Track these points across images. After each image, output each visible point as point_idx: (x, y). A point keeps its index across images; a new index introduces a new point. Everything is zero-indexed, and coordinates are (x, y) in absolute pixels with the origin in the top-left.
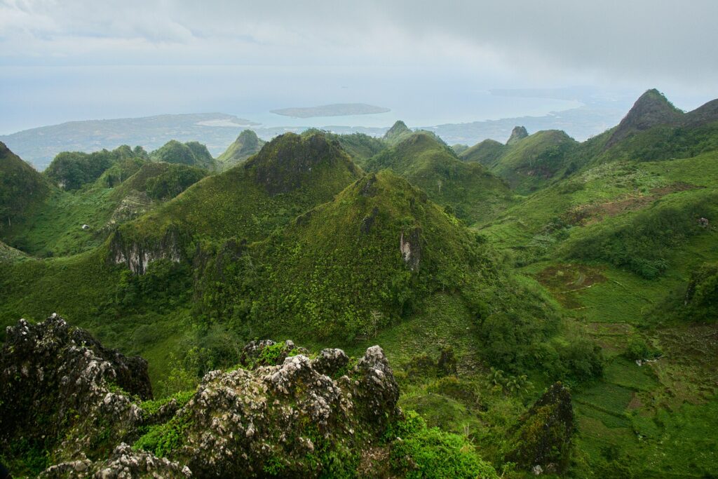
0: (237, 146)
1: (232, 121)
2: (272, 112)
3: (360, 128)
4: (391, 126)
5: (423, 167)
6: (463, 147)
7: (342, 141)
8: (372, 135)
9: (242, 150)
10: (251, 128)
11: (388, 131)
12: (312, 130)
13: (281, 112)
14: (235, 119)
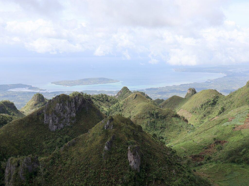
0: (32, 103)
1: (29, 89)
2: (52, 83)
3: (102, 91)
4: (120, 90)
5: (139, 112)
6: (161, 100)
7: (93, 98)
8: (109, 95)
9: (36, 105)
10: (41, 92)
11: (119, 93)
12: (76, 93)
13: (57, 83)
14: (31, 88)
